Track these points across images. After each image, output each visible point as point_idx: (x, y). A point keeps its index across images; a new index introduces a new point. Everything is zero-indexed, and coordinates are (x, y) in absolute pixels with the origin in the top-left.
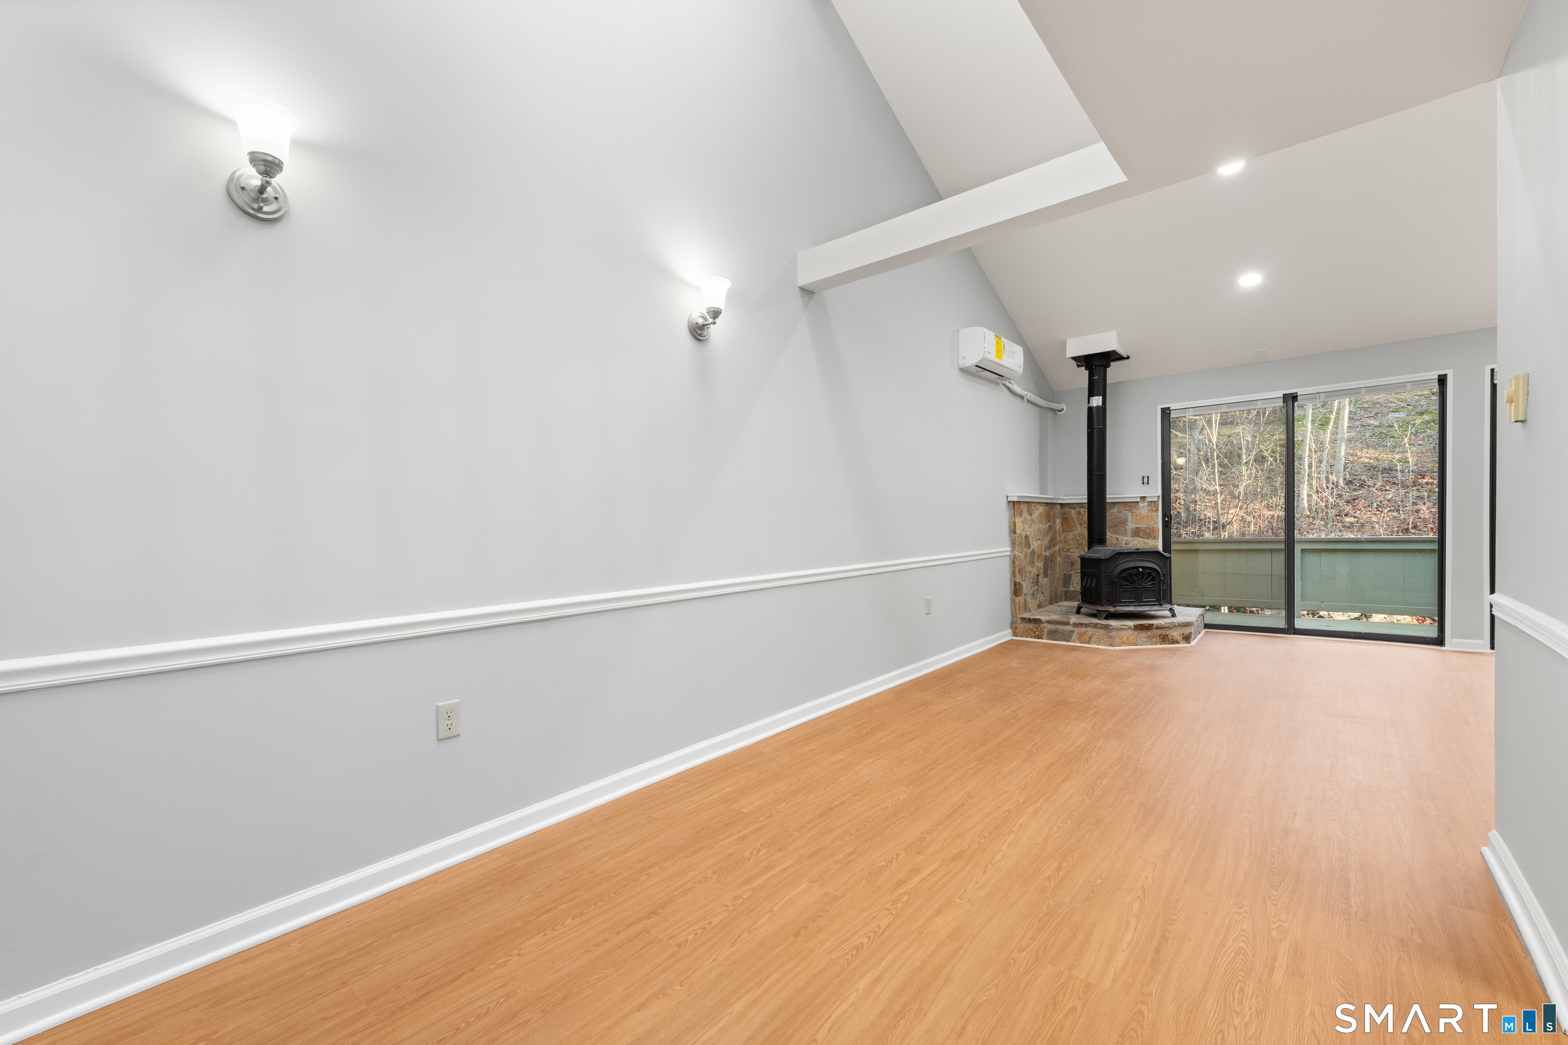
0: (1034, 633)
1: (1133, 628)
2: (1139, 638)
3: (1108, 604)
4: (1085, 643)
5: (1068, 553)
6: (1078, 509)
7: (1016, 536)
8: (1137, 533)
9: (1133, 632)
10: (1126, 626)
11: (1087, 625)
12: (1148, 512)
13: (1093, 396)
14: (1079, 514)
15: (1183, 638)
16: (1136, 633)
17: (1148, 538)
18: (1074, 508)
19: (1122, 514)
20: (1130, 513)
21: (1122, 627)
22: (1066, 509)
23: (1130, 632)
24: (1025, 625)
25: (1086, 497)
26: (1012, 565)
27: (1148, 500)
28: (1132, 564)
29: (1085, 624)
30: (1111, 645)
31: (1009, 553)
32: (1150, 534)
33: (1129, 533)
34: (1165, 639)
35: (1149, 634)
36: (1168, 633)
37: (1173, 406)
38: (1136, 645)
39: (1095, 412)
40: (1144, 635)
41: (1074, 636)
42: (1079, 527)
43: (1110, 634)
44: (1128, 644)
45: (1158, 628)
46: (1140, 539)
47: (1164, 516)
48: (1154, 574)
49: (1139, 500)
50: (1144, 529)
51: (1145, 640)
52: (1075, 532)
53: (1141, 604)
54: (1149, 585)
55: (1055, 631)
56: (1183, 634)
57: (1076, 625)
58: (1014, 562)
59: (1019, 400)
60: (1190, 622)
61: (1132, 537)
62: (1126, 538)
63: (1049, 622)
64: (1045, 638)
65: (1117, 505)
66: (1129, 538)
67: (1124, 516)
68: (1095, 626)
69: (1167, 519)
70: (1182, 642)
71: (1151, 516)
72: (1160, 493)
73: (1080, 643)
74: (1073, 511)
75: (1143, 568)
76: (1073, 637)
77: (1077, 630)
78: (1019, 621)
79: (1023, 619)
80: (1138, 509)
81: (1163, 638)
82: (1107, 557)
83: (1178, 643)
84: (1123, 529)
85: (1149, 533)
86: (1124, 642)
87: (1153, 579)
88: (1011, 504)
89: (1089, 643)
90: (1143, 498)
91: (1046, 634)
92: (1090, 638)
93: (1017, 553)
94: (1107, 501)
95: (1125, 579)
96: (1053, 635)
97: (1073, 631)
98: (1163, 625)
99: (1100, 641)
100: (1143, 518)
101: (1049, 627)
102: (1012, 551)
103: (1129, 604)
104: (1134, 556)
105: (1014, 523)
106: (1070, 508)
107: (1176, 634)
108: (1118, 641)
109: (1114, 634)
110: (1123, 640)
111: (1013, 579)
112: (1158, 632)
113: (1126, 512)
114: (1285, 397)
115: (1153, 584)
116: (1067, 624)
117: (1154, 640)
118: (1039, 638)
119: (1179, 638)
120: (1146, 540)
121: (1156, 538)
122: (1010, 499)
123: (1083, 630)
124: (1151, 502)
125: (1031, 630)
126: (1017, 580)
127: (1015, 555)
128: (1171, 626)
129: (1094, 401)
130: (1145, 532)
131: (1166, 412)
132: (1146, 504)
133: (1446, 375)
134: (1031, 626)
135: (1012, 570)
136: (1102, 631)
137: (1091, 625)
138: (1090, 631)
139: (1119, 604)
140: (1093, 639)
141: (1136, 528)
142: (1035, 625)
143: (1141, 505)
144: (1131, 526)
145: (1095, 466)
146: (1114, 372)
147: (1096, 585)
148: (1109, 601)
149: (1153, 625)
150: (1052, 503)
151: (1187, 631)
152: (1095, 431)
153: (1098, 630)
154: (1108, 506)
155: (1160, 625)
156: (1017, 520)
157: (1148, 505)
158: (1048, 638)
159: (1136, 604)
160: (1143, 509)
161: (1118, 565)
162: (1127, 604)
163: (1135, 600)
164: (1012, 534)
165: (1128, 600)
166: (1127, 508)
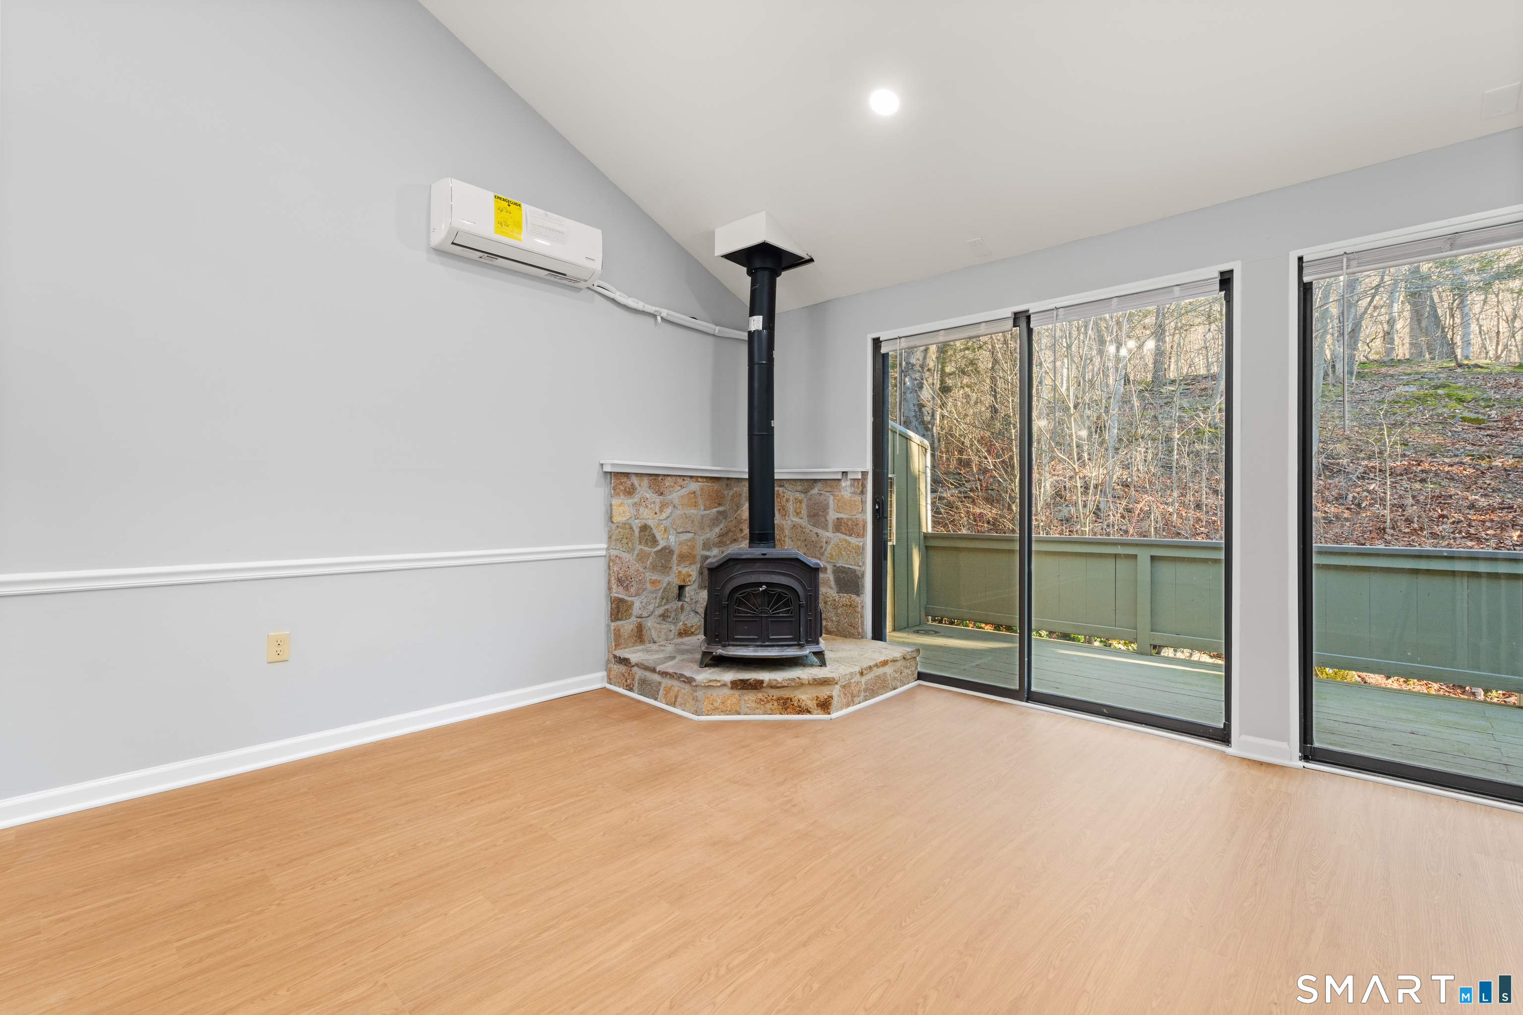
0: (626, 681)
1: (729, 685)
2: (743, 702)
3: (715, 642)
4: (670, 705)
7: (622, 526)
8: (838, 526)
9: (732, 692)
10: (719, 681)
11: (673, 676)
12: (851, 495)
13: (755, 315)
15: (818, 705)
16: (737, 693)
17: (851, 535)
19: (822, 497)
20: (832, 496)
21: (711, 684)
23: (727, 691)
24: (618, 667)
26: (608, 572)
27: (850, 476)
28: (753, 579)
29: (670, 675)
30: (699, 712)
31: (604, 553)
32: (853, 529)
33: (830, 526)
34: (787, 705)
35: (760, 695)
36: (792, 696)
37: (891, 335)
38: (739, 714)
39: (757, 338)
40: (751, 697)
41: (660, 691)
43: (695, 694)
44: (724, 712)
45: (773, 686)
46: (842, 536)
47: (875, 501)
48: (790, 595)
49: (839, 477)
50: (846, 521)
51: (754, 705)
53: (767, 643)
54: (780, 613)
55: (644, 681)
56: (817, 697)
57: (665, 674)
60: (829, 678)
61: (833, 532)
62: (827, 534)
63: (638, 665)
64: (636, 691)
65: (819, 485)
66: (829, 534)
67: (825, 500)
68: (679, 678)
69: (877, 507)
70: (816, 712)
71: (859, 501)
72: (869, 467)
73: (667, 704)
75: (773, 584)
76: (660, 693)
77: (665, 682)
78: (613, 660)
79: (616, 658)
80: (840, 490)
81: (785, 703)
83: (809, 712)
84: (824, 519)
86: (717, 709)
87: (786, 604)
88: (612, 477)
89: (674, 705)
90: (845, 473)
91: (636, 685)
93: (616, 553)
94: (776, 477)
96: (642, 686)
97: (660, 683)
98: (778, 683)
99: (685, 705)
100: (845, 504)
101: (639, 673)
102: (608, 549)
103: (747, 643)
105: (611, 505)
107: (805, 697)
108: (706, 705)
109: (700, 694)
110: (715, 705)
111: (608, 592)
112: (777, 693)
113: (827, 494)
114: (1016, 316)
115: (788, 612)
116: (654, 670)
117: (769, 706)
118: (630, 689)
119: (812, 704)
120: (848, 538)
121: (861, 535)
122: (608, 469)
123: (669, 682)
124: (854, 479)
125: (623, 676)
127: (611, 556)
128: (793, 684)
129: (757, 322)
130: (847, 525)
131: (878, 347)
132: (849, 483)
133: (1231, 271)
134: (623, 669)
135: (607, 579)
136: (687, 688)
138: (676, 685)
139: (731, 643)
140: (678, 699)
141: (838, 519)
142: (626, 668)
143: (843, 484)
144: (832, 516)
148: (717, 636)
149: (762, 682)
151: (823, 692)
152: (756, 367)
153: (683, 686)
155: (775, 683)
156: (616, 501)
157: (855, 485)
158: (639, 691)
159: (758, 644)
160: (846, 489)
161: (732, 578)
162: (744, 643)
163: (756, 637)
164: (610, 524)
165: (746, 637)
166: (828, 489)
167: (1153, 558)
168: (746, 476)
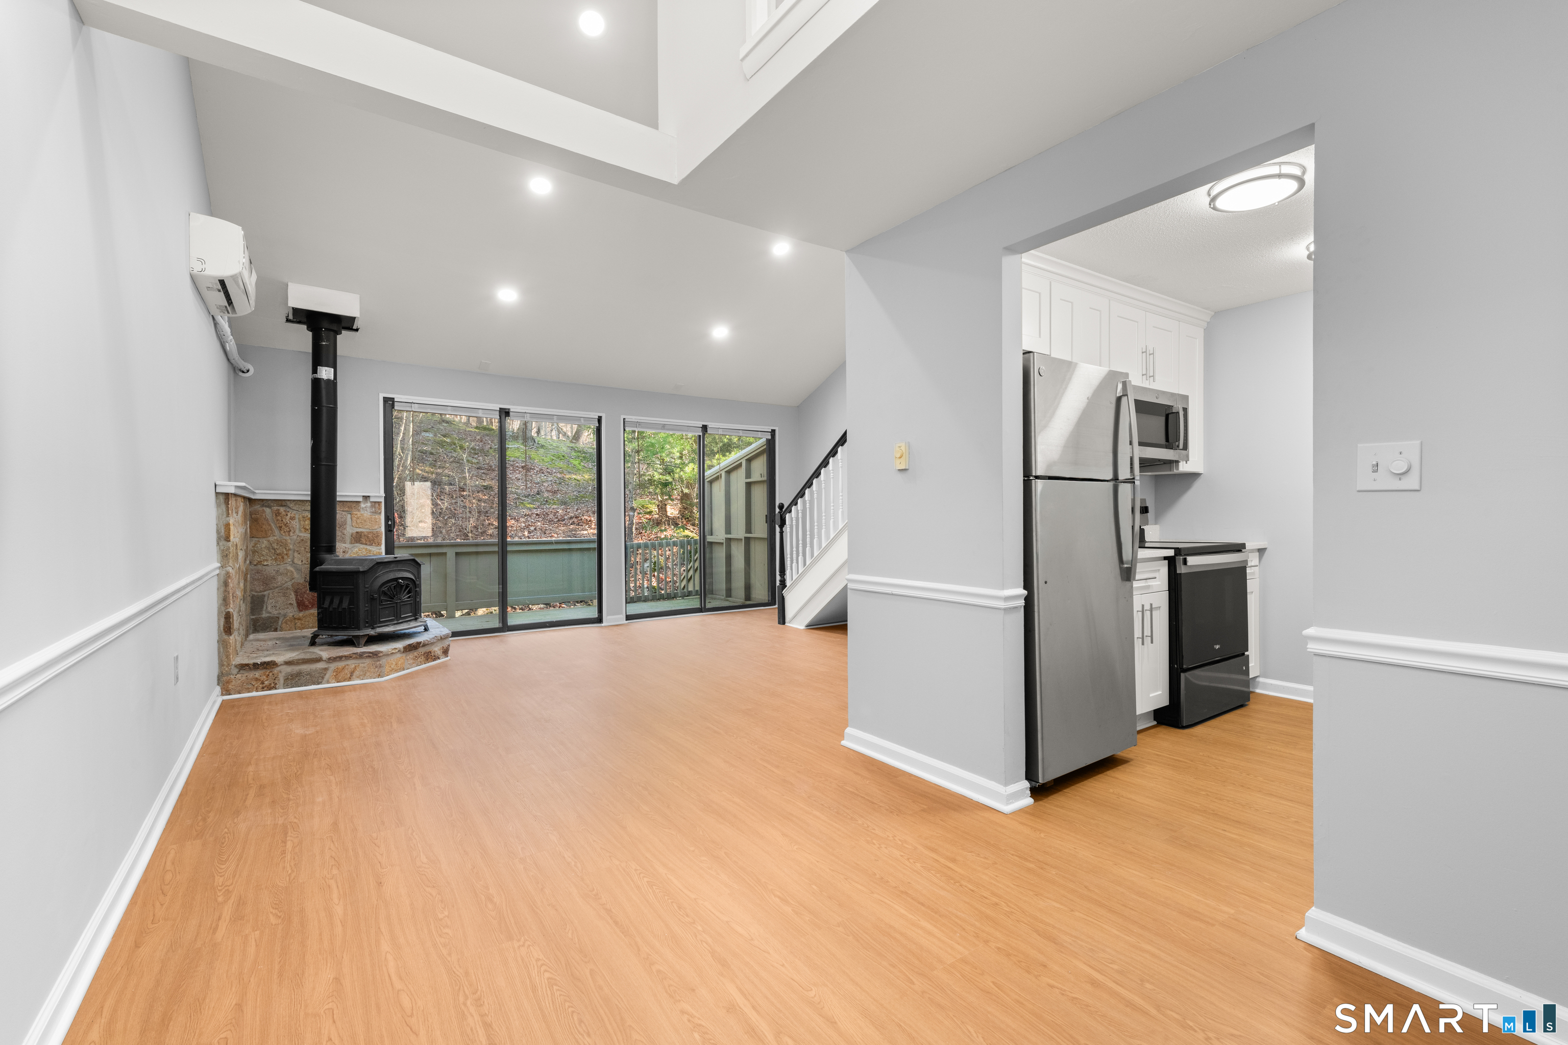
0: (263, 683)
1: (402, 650)
2: (406, 661)
3: (366, 627)
4: (344, 680)
5: (260, 567)
6: (275, 508)
7: (230, 544)
8: (358, 538)
10: (396, 649)
11: (348, 657)
12: (371, 514)
13: (322, 366)
14: (278, 513)
15: (443, 653)
16: (404, 655)
17: (371, 545)
18: (269, 507)
20: (349, 516)
21: (394, 651)
22: (257, 507)
23: (399, 655)
24: (246, 675)
25: (309, 493)
26: (222, 589)
27: (372, 500)
28: (392, 576)
29: (345, 656)
30: (379, 676)
31: (217, 572)
32: (373, 540)
33: (348, 539)
34: (430, 657)
35: (416, 654)
36: (431, 650)
37: (397, 398)
39: (323, 385)
40: (411, 655)
41: (329, 674)
42: (277, 532)
43: (378, 663)
44: (397, 671)
45: (424, 645)
46: (362, 546)
47: (387, 518)
48: (407, 584)
49: (361, 499)
50: (366, 533)
51: (412, 661)
52: (271, 539)
53: (400, 621)
54: (405, 597)
55: (299, 674)
56: (443, 647)
57: (331, 660)
58: (226, 584)
60: (448, 633)
61: (351, 543)
62: (344, 545)
63: (288, 663)
64: (282, 687)
66: (347, 545)
67: (341, 518)
68: (361, 656)
69: (390, 523)
70: (442, 657)
71: (375, 519)
72: (382, 493)
73: (338, 682)
74: (268, 510)
75: (402, 578)
76: (327, 677)
77: (333, 666)
78: (235, 671)
79: (243, 667)
80: (359, 511)
81: (427, 656)
82: (366, 568)
83: (439, 658)
84: (350, 536)
85: (371, 540)
86: (393, 669)
88: (222, 498)
89: (350, 679)
90: (366, 498)
91: (282, 681)
92: (352, 673)
93: (230, 569)
94: (338, 499)
95: (385, 593)
96: (293, 680)
97: (326, 669)
98: (429, 642)
99: (365, 675)
100: (365, 521)
101: (288, 669)
102: (223, 567)
103: (389, 623)
105: (227, 526)
106: (263, 506)
107: (437, 649)
108: (387, 669)
109: (383, 661)
110: (392, 667)
111: (223, 608)
112: (424, 650)
113: (344, 513)
114: (501, 410)
115: (409, 597)
116: (319, 660)
117: (419, 660)
118: (270, 688)
119: (440, 653)
120: (368, 547)
121: (379, 544)
122: (219, 490)
123: (340, 664)
124: (375, 502)
125: (257, 679)
126: (231, 610)
127: (228, 573)
128: (435, 641)
129: (324, 372)
130: (368, 537)
131: (389, 403)
132: (369, 504)
133: (601, 417)
134: (257, 674)
135: (222, 596)
136: (368, 661)
137: (354, 656)
138: (352, 663)
139: (378, 625)
140: (357, 673)
141: (357, 532)
142: (264, 671)
143: (363, 505)
144: (350, 530)
145: (323, 454)
147: (350, 604)
148: (367, 622)
150: (249, 498)
152: (322, 409)
153: (363, 661)
155: (427, 642)
156: (231, 521)
157: (372, 506)
158: (286, 686)
159: (395, 622)
160: (365, 510)
161: (377, 577)
162: (386, 623)
163: (393, 618)
164: (223, 543)
165: (388, 619)
166: (347, 509)
167: (457, 554)
168: (309, 498)
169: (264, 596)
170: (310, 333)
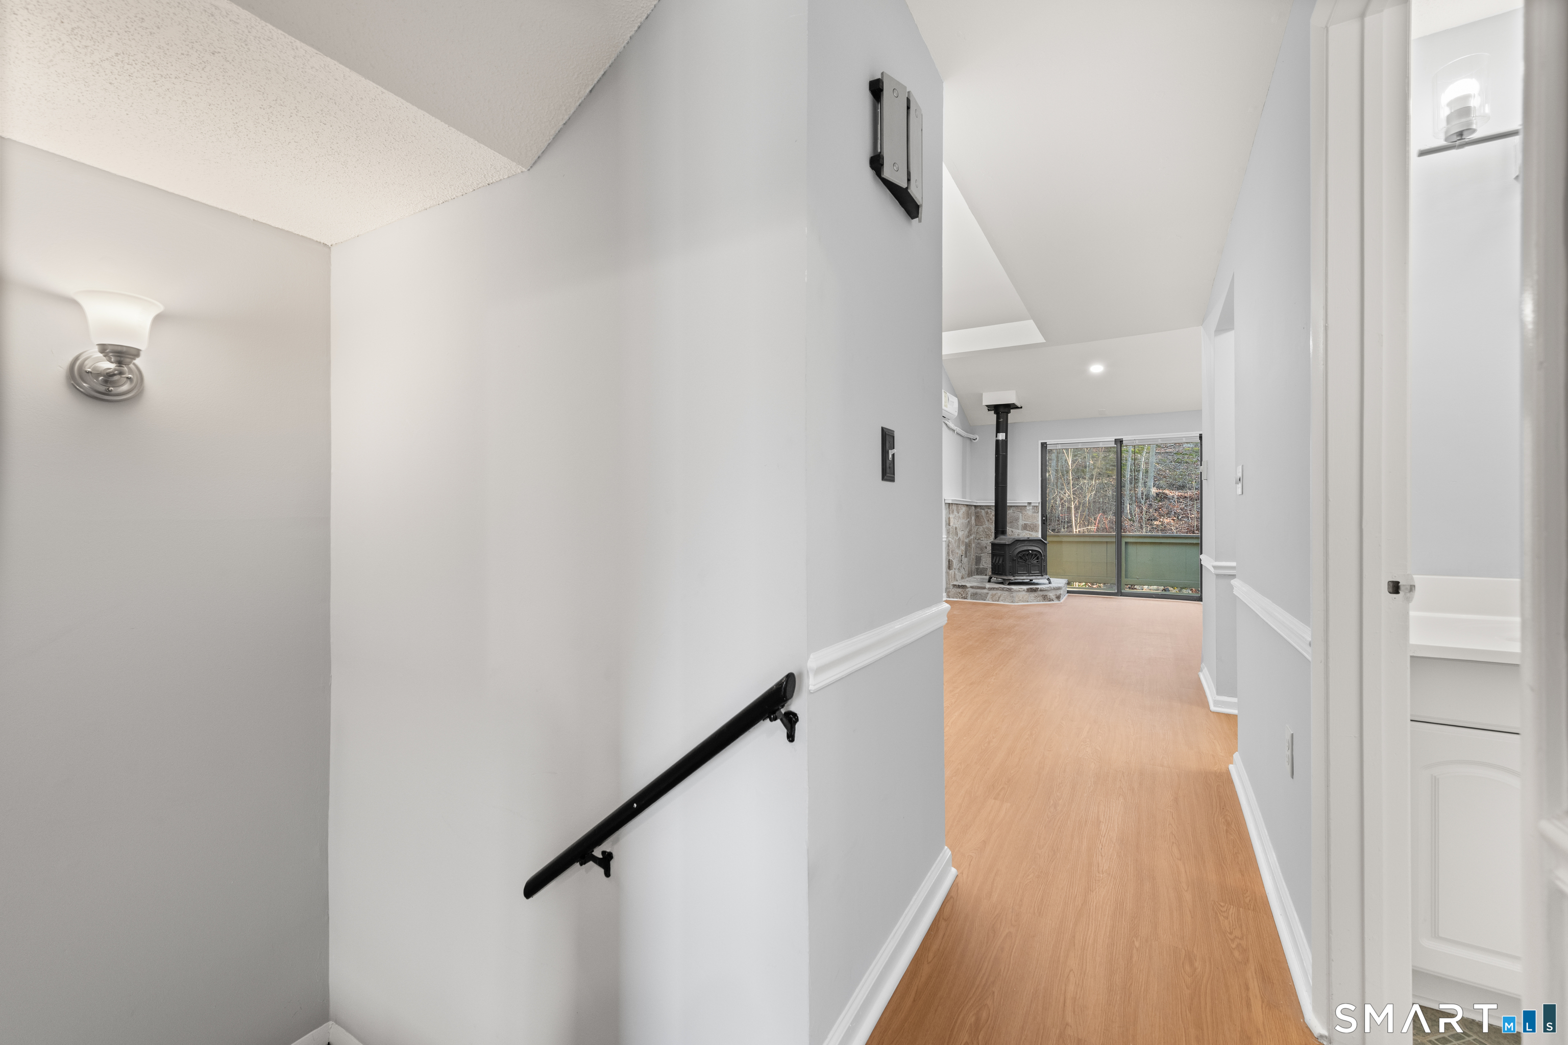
0: (962, 595)
1: (1026, 590)
2: (1029, 597)
3: (1010, 575)
4: (996, 601)
5: (979, 541)
6: (986, 510)
7: (950, 527)
8: (1025, 527)
9: (1026, 593)
11: (997, 589)
12: (1032, 513)
13: (999, 433)
14: (987, 513)
15: (1056, 598)
16: (1028, 593)
17: (1032, 531)
18: (983, 509)
19: (1015, 514)
20: (1021, 514)
21: (1019, 590)
22: (978, 510)
23: (1024, 593)
24: (957, 590)
25: (994, 501)
26: (947, 548)
27: (1032, 505)
28: (1025, 548)
29: (996, 588)
30: (1012, 602)
32: (1033, 529)
33: (1020, 527)
34: (1045, 598)
35: (1036, 594)
36: (1046, 595)
37: (1048, 442)
39: (1000, 442)
40: (1033, 595)
41: (989, 596)
42: (987, 522)
43: (1012, 595)
44: (1023, 601)
45: (1041, 590)
46: (1027, 532)
47: (1042, 516)
48: (1038, 555)
49: (1026, 505)
50: (1029, 524)
51: (1033, 598)
52: (984, 526)
53: (1030, 575)
54: (1035, 562)
55: (976, 594)
57: (990, 589)
58: (948, 546)
59: (952, 432)
60: (1059, 588)
61: (1022, 530)
62: (1012, 529)
63: (972, 587)
65: (1013, 508)
66: (1020, 531)
67: (1017, 515)
68: (1003, 589)
69: (1044, 518)
70: (1054, 601)
71: (1035, 516)
72: (1040, 500)
73: (992, 601)
74: (983, 511)
75: (1032, 550)
76: (988, 597)
77: (991, 592)
78: (952, 587)
79: (954, 586)
80: (1026, 511)
81: (1044, 597)
82: (1010, 543)
83: (1052, 601)
84: (1016, 524)
85: (1033, 528)
86: (1021, 600)
87: (1038, 559)
88: (947, 505)
89: (998, 601)
90: (1029, 503)
91: (969, 596)
92: (999, 598)
93: (950, 539)
95: (1021, 558)
96: (974, 596)
97: (988, 593)
98: (1043, 589)
99: (1005, 600)
100: (1029, 517)
101: (971, 591)
102: (947, 538)
103: (1023, 575)
104: (1026, 542)
105: (949, 518)
106: (981, 509)
107: (1051, 595)
108: (1017, 599)
109: (1014, 594)
111: (947, 557)
112: (1041, 593)
113: (1018, 512)
114: (1116, 441)
115: (1037, 562)
116: (984, 588)
117: (1039, 598)
118: (965, 599)
119: (1054, 597)
120: (1031, 533)
121: (1037, 531)
123: (994, 592)
124: (1034, 506)
125: (960, 593)
126: (950, 558)
127: (949, 541)
128: (1048, 590)
129: (1000, 436)
130: (1030, 526)
131: (1044, 445)
132: (1031, 507)
134: (960, 590)
135: (947, 554)
136: (1007, 593)
137: (1000, 589)
138: (999, 592)
139: (1016, 575)
140: (1001, 598)
141: (1025, 524)
142: (962, 589)
143: (1028, 508)
144: (1021, 522)
145: (1000, 481)
146: (1013, 416)
147: (1002, 562)
148: (1011, 573)
149: (1038, 588)
150: (970, 505)
151: (1058, 592)
152: (1001, 457)
153: (1004, 592)
154: (1008, 508)
156: (951, 517)
157: (1033, 509)
158: (971, 599)
159: (1027, 575)
160: (1029, 511)
161: (1016, 548)
163: (1026, 572)
164: (948, 526)
166: (1020, 510)
168: (994, 505)
169: (981, 556)
170: (996, 415)
